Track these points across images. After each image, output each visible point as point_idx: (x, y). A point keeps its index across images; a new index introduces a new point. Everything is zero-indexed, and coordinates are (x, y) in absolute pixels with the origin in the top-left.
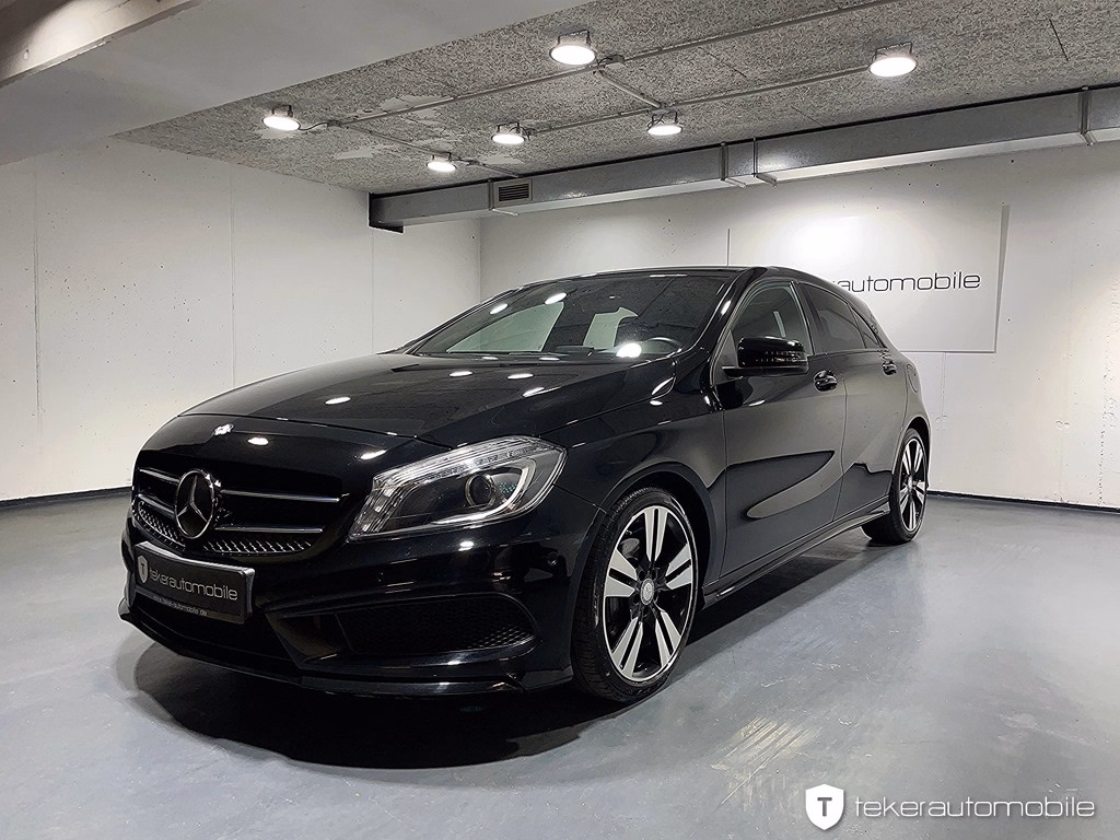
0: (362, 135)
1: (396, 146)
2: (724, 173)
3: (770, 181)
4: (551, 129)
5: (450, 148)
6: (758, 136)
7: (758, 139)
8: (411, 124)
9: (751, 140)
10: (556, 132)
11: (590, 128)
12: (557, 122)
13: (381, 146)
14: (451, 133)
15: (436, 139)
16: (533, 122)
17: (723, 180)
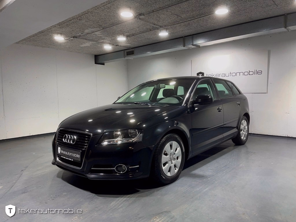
0: (85, 40)
1: (94, 42)
2: (184, 45)
3: (198, 47)
4: (133, 35)
5: (109, 42)
6: (193, 33)
7: (193, 35)
8: (96, 36)
9: (191, 35)
10: (135, 36)
11: (145, 34)
12: (134, 33)
13: (91, 43)
14: (107, 38)
15: (104, 40)
16: (128, 34)
17: (184, 47)
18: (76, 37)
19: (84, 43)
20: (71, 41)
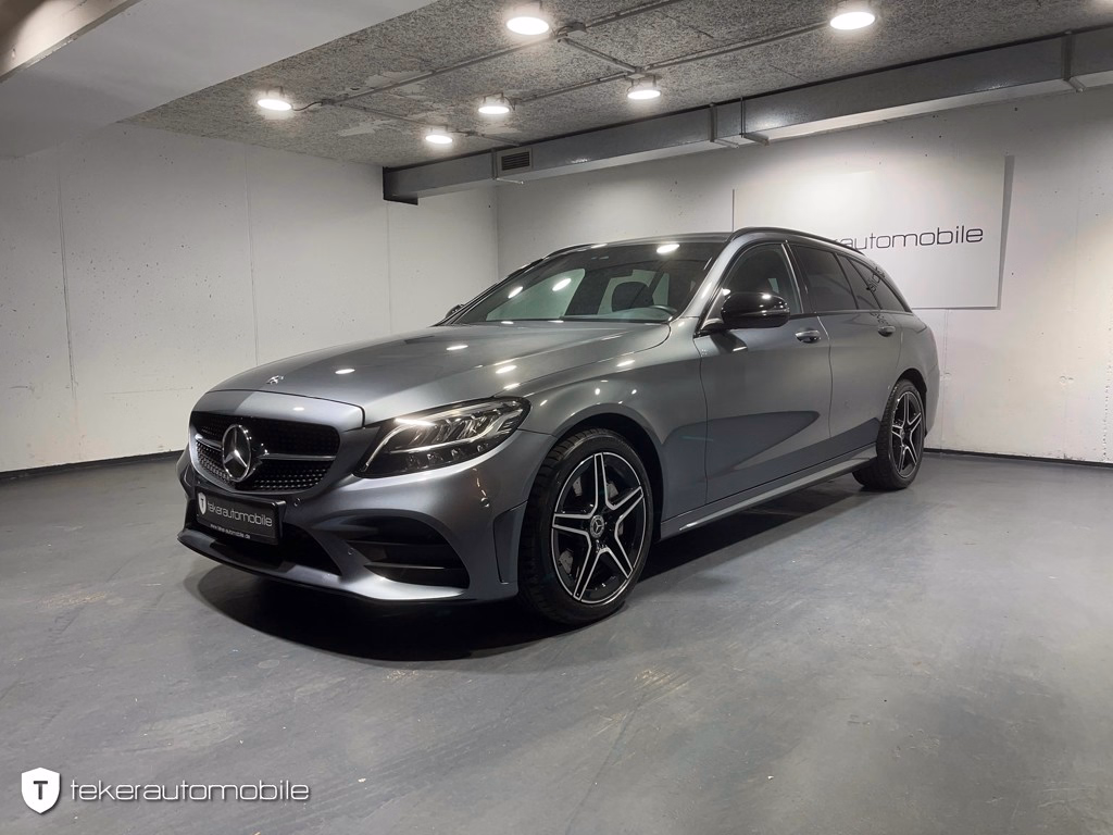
1: (391, 121)
3: (761, 141)
4: (535, 97)
6: (745, 94)
7: (745, 98)
8: (401, 100)
9: (737, 100)
10: (542, 101)
11: (575, 94)
12: (540, 90)
15: (429, 113)
16: (517, 92)
17: (712, 141)
18: (332, 102)
19: (355, 122)
20: (311, 115)
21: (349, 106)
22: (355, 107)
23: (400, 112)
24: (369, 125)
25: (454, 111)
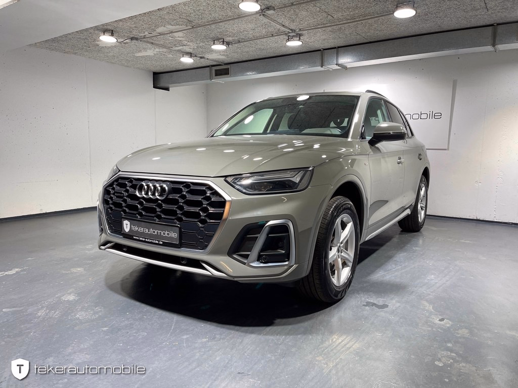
0: (149, 45)
1: (165, 50)
2: (322, 64)
4: (239, 42)
6: (339, 45)
8: (172, 40)
9: (335, 48)
10: (242, 44)
13: (157, 50)
14: (191, 44)
15: (184, 47)
16: (230, 39)
17: (322, 67)
18: (137, 39)
19: (145, 49)
21: (144, 41)
22: (148, 42)
23: (169, 45)
24: (152, 51)
25: (197, 47)
